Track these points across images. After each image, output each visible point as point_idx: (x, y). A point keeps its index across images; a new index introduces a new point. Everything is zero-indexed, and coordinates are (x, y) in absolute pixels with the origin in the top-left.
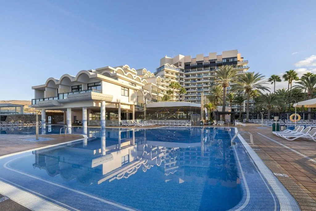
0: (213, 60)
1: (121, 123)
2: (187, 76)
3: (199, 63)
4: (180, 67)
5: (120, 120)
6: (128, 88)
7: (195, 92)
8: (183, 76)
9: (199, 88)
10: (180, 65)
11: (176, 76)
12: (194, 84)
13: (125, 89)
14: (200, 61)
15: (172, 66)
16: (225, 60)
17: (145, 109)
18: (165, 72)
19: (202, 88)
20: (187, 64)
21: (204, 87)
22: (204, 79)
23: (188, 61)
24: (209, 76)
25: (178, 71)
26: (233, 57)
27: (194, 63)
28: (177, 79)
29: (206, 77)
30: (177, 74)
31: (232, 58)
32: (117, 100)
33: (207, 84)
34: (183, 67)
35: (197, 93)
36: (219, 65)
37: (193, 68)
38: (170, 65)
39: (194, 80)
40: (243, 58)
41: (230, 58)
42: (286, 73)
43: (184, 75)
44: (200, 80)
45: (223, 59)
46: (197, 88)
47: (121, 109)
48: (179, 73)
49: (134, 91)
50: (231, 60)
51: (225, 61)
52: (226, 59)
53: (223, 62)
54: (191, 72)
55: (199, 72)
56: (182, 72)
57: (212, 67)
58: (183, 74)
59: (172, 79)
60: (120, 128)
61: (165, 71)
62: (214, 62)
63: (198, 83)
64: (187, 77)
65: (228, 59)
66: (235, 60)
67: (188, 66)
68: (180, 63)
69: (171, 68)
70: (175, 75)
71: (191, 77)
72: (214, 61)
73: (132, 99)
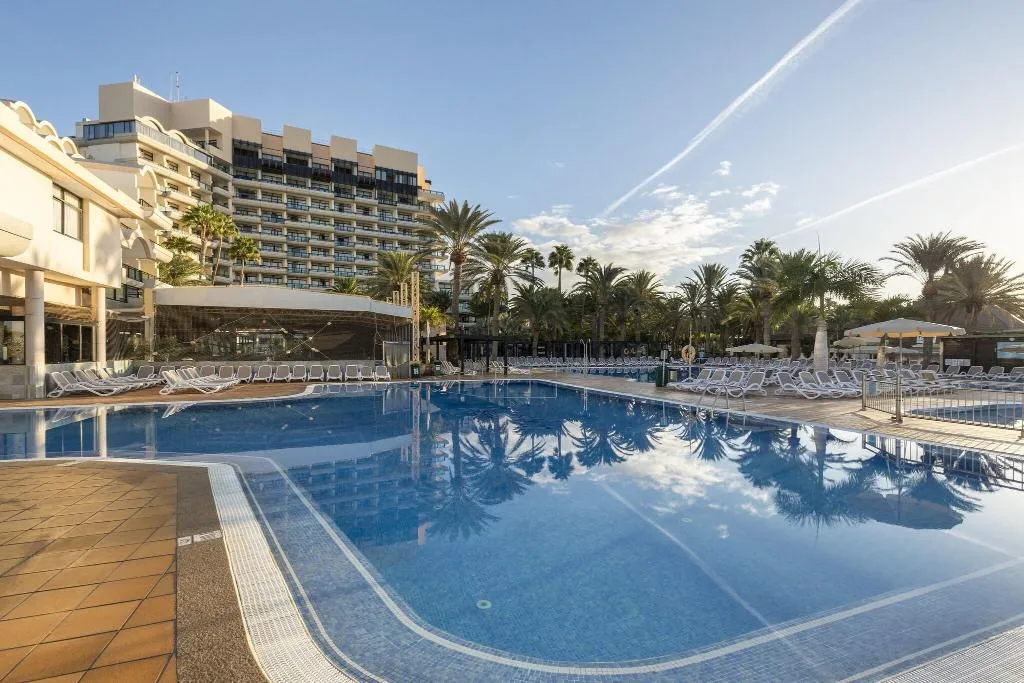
0: (345, 162)
1: (47, 378)
2: (245, 193)
3: (294, 156)
4: (213, 150)
5: (41, 367)
6: (81, 200)
7: (279, 261)
8: (226, 188)
9: (294, 248)
10: (213, 143)
11: (194, 183)
12: (276, 231)
13: (69, 199)
14: (298, 153)
15: (173, 133)
16: (384, 174)
17: (150, 314)
18: (139, 154)
19: (305, 248)
20: (244, 147)
21: (315, 248)
22: (314, 217)
23: (250, 136)
24: (332, 211)
25: (204, 166)
26: (405, 170)
27: (274, 152)
28: (197, 195)
29: (320, 212)
30: (197, 174)
31: (402, 173)
32: (36, 257)
33: (323, 236)
34: (226, 155)
35: (286, 264)
36: (366, 184)
37: (271, 168)
38: (168, 129)
39: (275, 215)
40: (429, 182)
41: (399, 173)
42: (555, 250)
43: (230, 184)
44: (296, 220)
45: (377, 168)
46: (285, 246)
47: (47, 305)
48: (206, 171)
49: (110, 221)
50: (401, 180)
51: (384, 179)
52: (386, 170)
53: (378, 178)
54: (260, 183)
55: (296, 190)
56: (220, 173)
57: (342, 185)
58: (226, 181)
59: (175, 188)
60: (39, 407)
61: (138, 145)
62: (349, 171)
63: (290, 230)
64: (244, 197)
65: (391, 173)
66: (412, 182)
67: (246, 157)
68: (213, 132)
69: (169, 141)
70: (190, 175)
71: (259, 201)
72: (348, 166)
73: (101, 261)
